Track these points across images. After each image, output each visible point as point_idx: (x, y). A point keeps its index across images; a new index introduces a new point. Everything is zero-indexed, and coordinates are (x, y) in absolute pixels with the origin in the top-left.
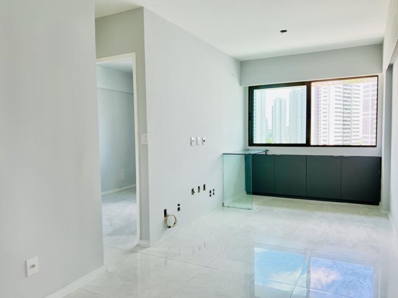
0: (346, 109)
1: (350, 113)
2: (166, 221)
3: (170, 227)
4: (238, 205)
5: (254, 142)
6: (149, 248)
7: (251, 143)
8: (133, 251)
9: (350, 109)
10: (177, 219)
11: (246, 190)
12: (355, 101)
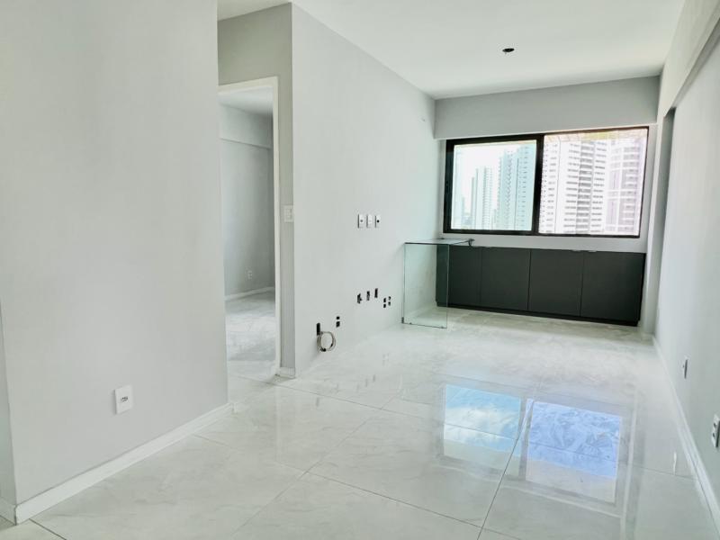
0: (583, 184)
1: (589, 191)
2: (319, 341)
3: (325, 350)
4: (424, 321)
5: (452, 228)
6: (294, 380)
7: (447, 228)
8: (270, 383)
9: (589, 185)
10: (336, 338)
11: (437, 300)
12: (598, 173)
